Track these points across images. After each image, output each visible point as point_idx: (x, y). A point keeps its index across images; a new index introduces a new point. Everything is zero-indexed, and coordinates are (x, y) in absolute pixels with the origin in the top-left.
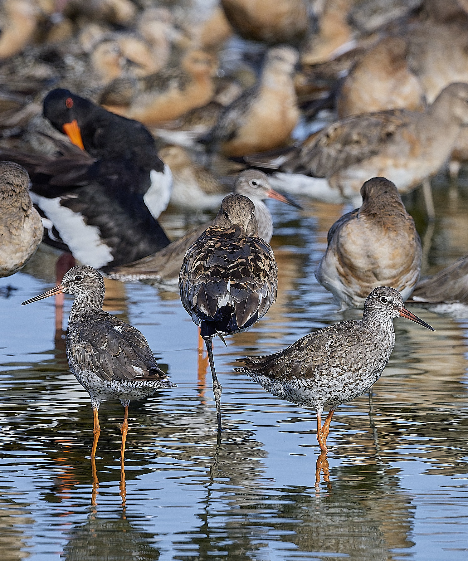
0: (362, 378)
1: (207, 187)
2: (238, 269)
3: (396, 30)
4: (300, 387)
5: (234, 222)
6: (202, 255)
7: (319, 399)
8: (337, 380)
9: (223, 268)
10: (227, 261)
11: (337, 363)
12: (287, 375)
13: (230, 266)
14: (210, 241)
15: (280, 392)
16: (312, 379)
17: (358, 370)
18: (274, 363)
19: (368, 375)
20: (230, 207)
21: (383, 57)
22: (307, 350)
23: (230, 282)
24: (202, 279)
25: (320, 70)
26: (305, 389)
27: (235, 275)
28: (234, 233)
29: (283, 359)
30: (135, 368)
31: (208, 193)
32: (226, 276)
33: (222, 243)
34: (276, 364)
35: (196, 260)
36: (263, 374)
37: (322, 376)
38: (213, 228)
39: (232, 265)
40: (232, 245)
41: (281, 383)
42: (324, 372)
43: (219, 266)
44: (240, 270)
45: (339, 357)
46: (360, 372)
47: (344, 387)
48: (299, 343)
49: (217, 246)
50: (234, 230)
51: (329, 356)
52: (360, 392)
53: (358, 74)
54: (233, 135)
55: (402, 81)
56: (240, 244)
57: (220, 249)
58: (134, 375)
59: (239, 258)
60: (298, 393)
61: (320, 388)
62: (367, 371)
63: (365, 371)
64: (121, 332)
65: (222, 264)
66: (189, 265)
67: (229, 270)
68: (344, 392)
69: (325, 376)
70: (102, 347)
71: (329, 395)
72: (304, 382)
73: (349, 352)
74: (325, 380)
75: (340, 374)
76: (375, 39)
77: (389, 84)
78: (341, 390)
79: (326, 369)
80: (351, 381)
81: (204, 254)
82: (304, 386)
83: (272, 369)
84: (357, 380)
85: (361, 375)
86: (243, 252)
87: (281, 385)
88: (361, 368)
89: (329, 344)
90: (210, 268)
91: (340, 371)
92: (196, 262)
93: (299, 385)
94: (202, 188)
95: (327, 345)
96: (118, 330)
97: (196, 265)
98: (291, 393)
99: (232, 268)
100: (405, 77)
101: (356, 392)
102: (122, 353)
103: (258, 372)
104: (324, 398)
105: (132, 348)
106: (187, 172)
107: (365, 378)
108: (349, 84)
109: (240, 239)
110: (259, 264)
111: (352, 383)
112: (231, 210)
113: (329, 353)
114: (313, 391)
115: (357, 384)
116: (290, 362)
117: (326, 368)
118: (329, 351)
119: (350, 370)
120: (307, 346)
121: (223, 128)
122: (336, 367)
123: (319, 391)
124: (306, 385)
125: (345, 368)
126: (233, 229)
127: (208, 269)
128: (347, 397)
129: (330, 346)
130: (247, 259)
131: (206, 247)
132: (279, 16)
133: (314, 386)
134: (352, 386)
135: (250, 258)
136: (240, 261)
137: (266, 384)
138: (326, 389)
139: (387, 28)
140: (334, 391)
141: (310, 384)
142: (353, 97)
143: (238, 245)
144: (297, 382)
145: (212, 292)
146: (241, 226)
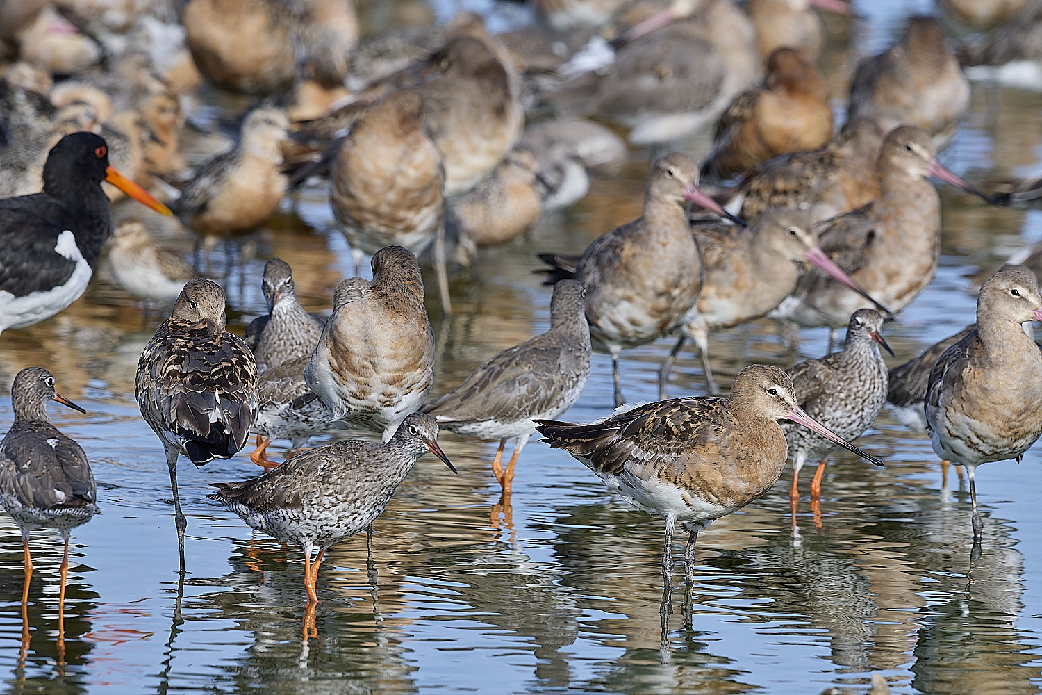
0: (360, 511)
1: (172, 271)
2: (224, 375)
3: (407, 83)
4: (284, 519)
5: (204, 314)
6: (173, 357)
7: (308, 535)
8: (330, 511)
9: (204, 374)
10: (208, 365)
11: (331, 491)
12: (269, 503)
13: (213, 371)
14: (179, 340)
15: (260, 525)
16: (299, 510)
17: (356, 501)
18: (255, 488)
19: (367, 509)
20: (199, 296)
21: (390, 116)
22: (295, 473)
23: (217, 392)
24: (180, 387)
25: (312, 126)
26: (291, 522)
27: (222, 383)
28: (207, 328)
29: (265, 484)
30: (58, 493)
31: (173, 279)
32: (210, 384)
33: (195, 342)
34: (257, 489)
35: (167, 363)
36: (240, 503)
37: (312, 505)
38: (177, 323)
39: (216, 369)
40: (207, 345)
41: (262, 514)
42: (315, 501)
43: (200, 372)
44: (227, 376)
45: (333, 484)
46: (358, 504)
47: (338, 521)
48: (286, 465)
49: (191, 345)
50: (206, 326)
51: (321, 482)
52: (358, 528)
53: (359, 137)
54: (203, 208)
55: (414, 147)
56: (217, 342)
57: (193, 349)
58: (54, 500)
59: (223, 361)
60: (282, 526)
61: (309, 521)
62: (366, 504)
63: (363, 503)
64: (54, 447)
65: (203, 368)
66: (157, 369)
67: (213, 376)
68: (339, 527)
69: (315, 506)
70: (25, 466)
71: (319, 531)
72: (291, 513)
73: (346, 478)
74: (316, 511)
75: (334, 505)
76: (381, 92)
77: (397, 149)
78: (334, 525)
79: (317, 498)
80: (347, 514)
81: (176, 356)
82: (290, 518)
83: (251, 496)
84: (354, 513)
85: (358, 508)
86: (224, 353)
87: (262, 517)
88: (358, 499)
89: (322, 466)
90: (187, 374)
91: (334, 501)
92: (167, 366)
93: (284, 516)
94: (164, 273)
95: (319, 468)
96: (51, 445)
97: (169, 369)
98: (274, 527)
99: (216, 373)
100: (417, 141)
101: (353, 528)
102: (46, 474)
103: (234, 500)
104: (314, 534)
105: (62, 466)
106: (148, 253)
107: (364, 511)
108: (348, 148)
109: (216, 337)
110: (246, 367)
111: (348, 517)
112: (201, 299)
113: (322, 477)
114: (300, 525)
115: (354, 519)
116: (274, 487)
117: (316, 496)
118: (321, 475)
119: (345, 501)
120: (295, 468)
121: (193, 197)
122: (329, 495)
123: (307, 524)
124: (292, 517)
125: (340, 497)
126: (204, 324)
127: (186, 374)
128: (342, 534)
129: (323, 469)
130: (231, 363)
131: (176, 347)
132: (260, 61)
133: (302, 518)
134: (347, 521)
135: (234, 360)
136: (224, 364)
137: (244, 514)
138: (316, 522)
139: (396, 79)
140: (326, 525)
141: (296, 516)
142: (353, 165)
143: (215, 343)
144: (281, 513)
145: (198, 404)
146: (214, 320)
